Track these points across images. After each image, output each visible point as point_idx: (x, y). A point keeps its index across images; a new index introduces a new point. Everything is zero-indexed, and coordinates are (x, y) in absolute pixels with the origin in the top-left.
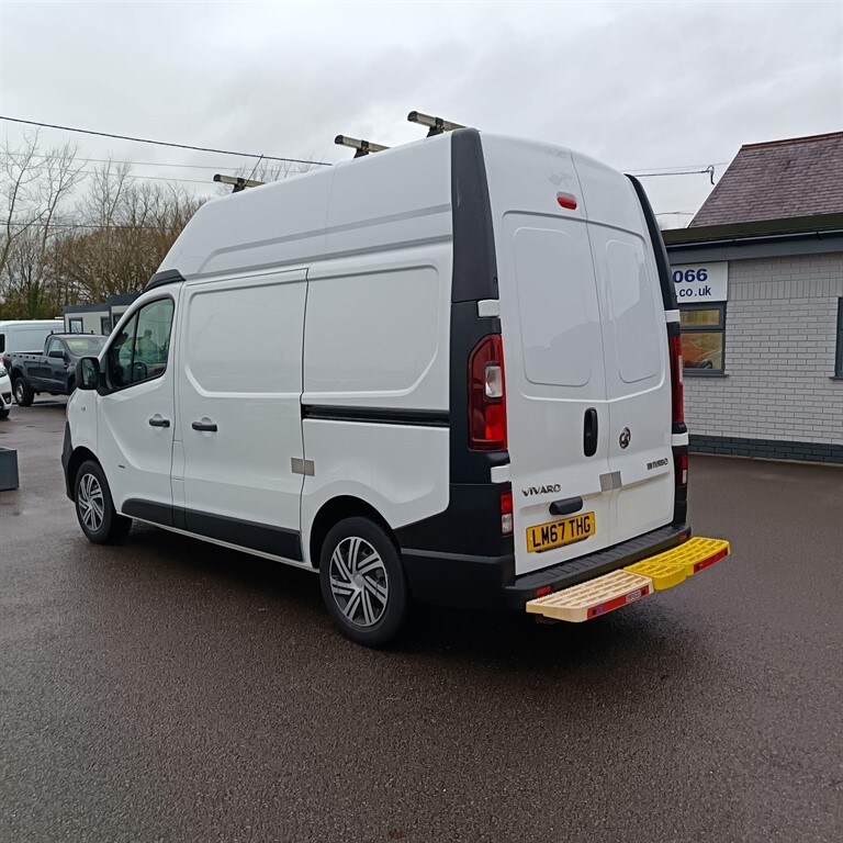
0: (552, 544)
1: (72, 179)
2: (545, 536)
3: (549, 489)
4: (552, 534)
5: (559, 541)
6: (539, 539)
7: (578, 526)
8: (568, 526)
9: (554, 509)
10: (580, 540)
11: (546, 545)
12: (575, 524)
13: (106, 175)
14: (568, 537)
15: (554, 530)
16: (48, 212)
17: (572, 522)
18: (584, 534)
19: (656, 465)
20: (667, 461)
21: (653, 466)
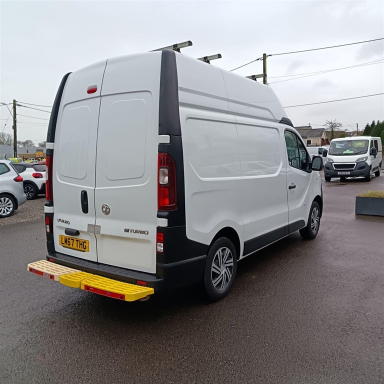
0: (68, 246)
2: (66, 241)
3: (66, 222)
4: (69, 242)
5: (71, 246)
6: (64, 242)
7: (80, 244)
8: (75, 242)
9: (67, 231)
10: (80, 251)
11: (66, 245)
12: (78, 242)
14: (75, 246)
15: (69, 240)
17: (77, 241)
18: (83, 249)
19: (133, 231)
20: (148, 234)
21: (130, 231)
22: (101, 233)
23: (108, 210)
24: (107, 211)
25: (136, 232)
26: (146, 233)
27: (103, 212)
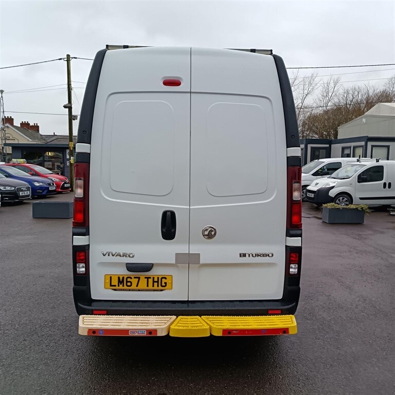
0: (126, 287)
1: (313, 89)
2: (120, 282)
3: (124, 255)
4: (127, 282)
6: (115, 283)
7: (154, 282)
8: (143, 280)
9: (131, 267)
10: (155, 290)
11: (121, 287)
12: (151, 281)
13: (328, 84)
14: (143, 287)
15: (129, 280)
16: (301, 104)
17: (148, 278)
18: (160, 288)
19: (252, 255)
20: (273, 255)
21: (247, 255)
22: (202, 262)
23: (213, 233)
24: (210, 234)
25: (257, 255)
26: (270, 255)
27: (204, 235)
